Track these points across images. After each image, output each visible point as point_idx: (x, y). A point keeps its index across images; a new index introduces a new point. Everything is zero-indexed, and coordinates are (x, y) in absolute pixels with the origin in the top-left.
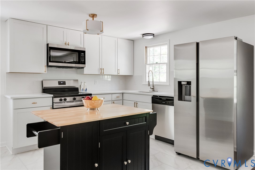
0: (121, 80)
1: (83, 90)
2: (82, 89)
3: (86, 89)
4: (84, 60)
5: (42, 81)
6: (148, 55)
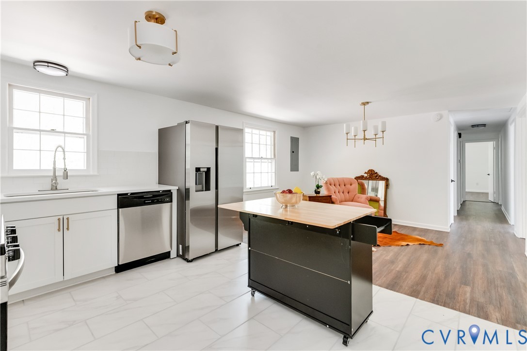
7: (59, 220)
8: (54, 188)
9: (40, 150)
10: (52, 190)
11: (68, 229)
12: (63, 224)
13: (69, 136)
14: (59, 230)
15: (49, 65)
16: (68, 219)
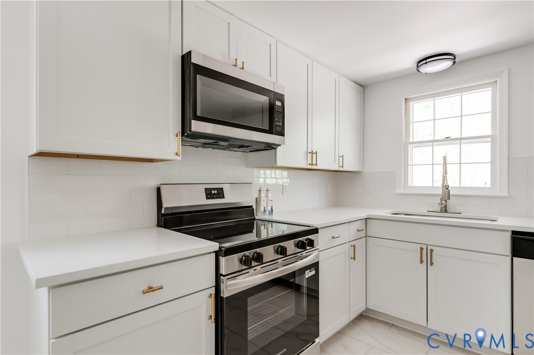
0: (329, 184)
1: (265, 211)
2: (262, 209)
3: (272, 210)
4: (281, 124)
5: (159, 190)
6: (411, 121)
7: (422, 249)
8: (445, 210)
9: (433, 164)
10: (441, 211)
11: (432, 264)
12: (427, 256)
13: (466, 143)
14: (422, 262)
15: (428, 60)
16: (432, 251)
